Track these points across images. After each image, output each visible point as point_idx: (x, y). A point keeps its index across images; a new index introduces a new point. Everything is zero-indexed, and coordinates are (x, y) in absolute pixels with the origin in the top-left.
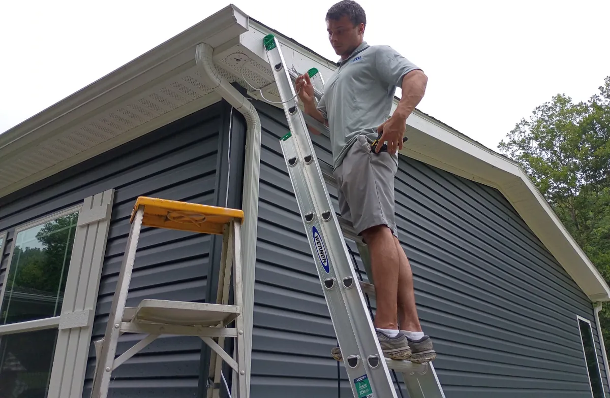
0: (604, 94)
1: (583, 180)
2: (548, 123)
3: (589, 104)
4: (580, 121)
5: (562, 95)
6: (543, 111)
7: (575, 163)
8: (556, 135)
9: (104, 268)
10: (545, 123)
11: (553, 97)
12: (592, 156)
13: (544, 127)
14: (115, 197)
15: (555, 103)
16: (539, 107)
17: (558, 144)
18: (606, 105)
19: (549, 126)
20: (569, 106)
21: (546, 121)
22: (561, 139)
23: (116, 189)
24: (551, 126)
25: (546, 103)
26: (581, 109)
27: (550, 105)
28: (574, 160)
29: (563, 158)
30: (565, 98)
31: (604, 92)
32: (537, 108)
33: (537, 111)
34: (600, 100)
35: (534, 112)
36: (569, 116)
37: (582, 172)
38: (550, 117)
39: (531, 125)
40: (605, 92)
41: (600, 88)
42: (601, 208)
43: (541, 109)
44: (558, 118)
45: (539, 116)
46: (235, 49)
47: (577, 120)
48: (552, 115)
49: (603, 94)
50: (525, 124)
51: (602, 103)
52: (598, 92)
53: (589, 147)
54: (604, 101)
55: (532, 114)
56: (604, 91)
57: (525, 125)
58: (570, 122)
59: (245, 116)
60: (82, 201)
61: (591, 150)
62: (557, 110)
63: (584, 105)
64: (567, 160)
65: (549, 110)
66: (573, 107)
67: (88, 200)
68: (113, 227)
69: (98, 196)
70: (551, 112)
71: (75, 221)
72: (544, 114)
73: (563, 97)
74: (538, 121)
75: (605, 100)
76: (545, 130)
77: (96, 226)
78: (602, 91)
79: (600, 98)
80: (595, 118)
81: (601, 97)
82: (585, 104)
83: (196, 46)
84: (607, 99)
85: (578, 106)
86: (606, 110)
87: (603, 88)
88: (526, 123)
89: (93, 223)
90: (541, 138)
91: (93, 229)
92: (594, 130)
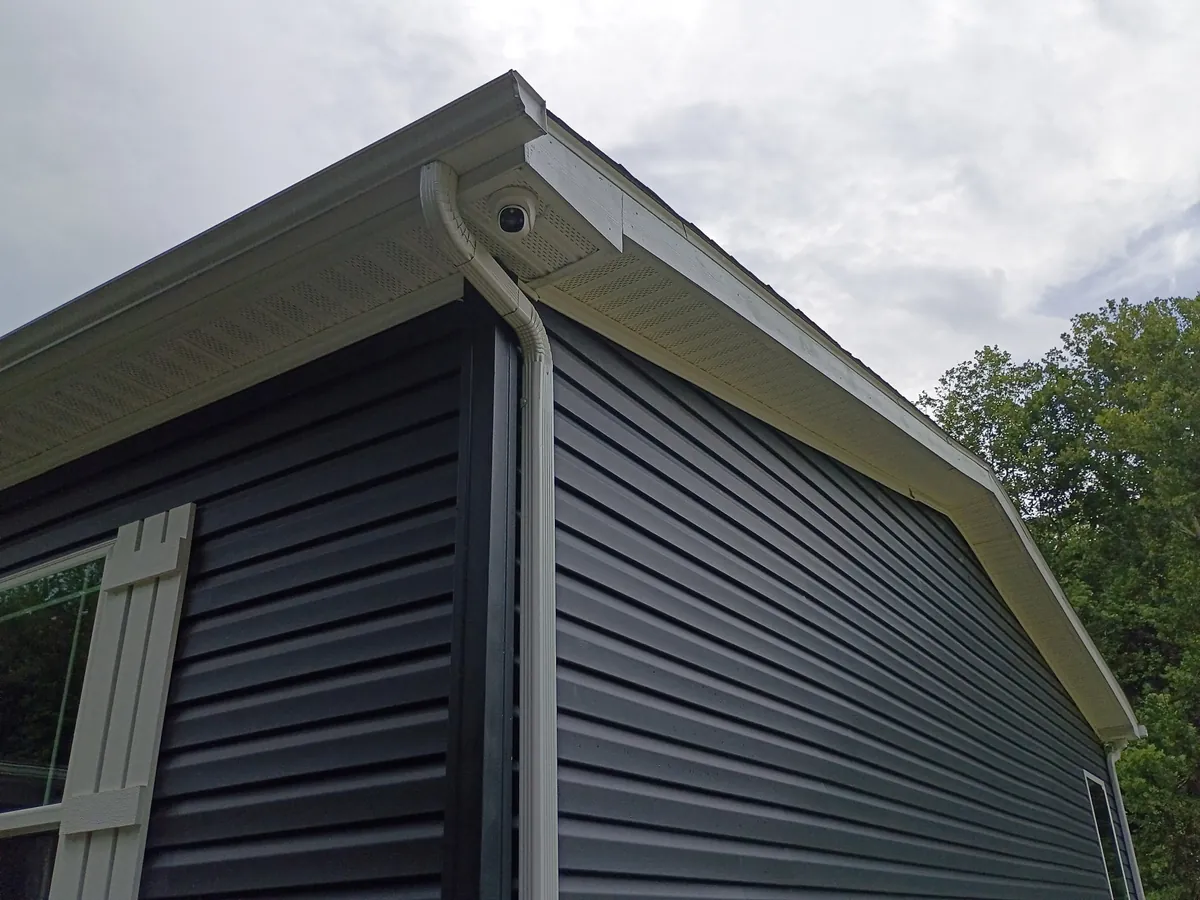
0: (1071, 348)
1: (1035, 510)
2: (970, 402)
3: (1044, 365)
4: (1026, 397)
5: (992, 349)
6: (958, 377)
7: (1019, 478)
8: (983, 425)
9: (174, 686)
10: (963, 402)
11: (977, 352)
12: (1050, 465)
13: (962, 409)
14: (198, 521)
15: (982, 363)
16: (952, 371)
17: (987, 443)
18: (1073, 369)
19: (971, 407)
20: (1005, 370)
21: (966, 398)
22: (994, 430)
23: (198, 503)
24: (975, 408)
25: (965, 363)
26: (1028, 375)
27: (971, 368)
28: (1017, 472)
29: (996, 469)
30: (998, 355)
31: (1070, 345)
32: (947, 373)
33: (948, 378)
34: (1063, 359)
35: (944, 381)
36: (1006, 389)
37: (1033, 494)
38: (972, 389)
39: (939, 404)
40: (1073, 344)
41: (1063, 336)
42: (1070, 563)
43: (955, 375)
44: (986, 393)
45: (953, 388)
46: (512, 176)
47: (1021, 397)
48: (976, 385)
49: (1068, 348)
50: (927, 403)
51: (1068, 363)
52: (1060, 345)
53: (1043, 447)
54: (1070, 360)
55: (940, 384)
56: (1071, 342)
57: (928, 406)
58: (1009, 400)
59: (519, 334)
60: (113, 533)
61: (1048, 453)
62: (986, 377)
63: (1035, 368)
64: (1005, 472)
65: (970, 377)
66: (1013, 370)
67: (128, 531)
68: (195, 592)
69: (154, 522)
70: (974, 381)
71: (95, 580)
72: (962, 385)
73: (995, 352)
74: (949, 398)
75: (1072, 358)
76: (963, 414)
77: (150, 590)
78: (1068, 341)
79: (1063, 355)
80: (1055, 393)
81: (1066, 354)
82: (1037, 365)
83: (420, 167)
84: (1077, 357)
85: (1023, 369)
86: (1074, 377)
87: (1069, 336)
88: (929, 401)
89: (143, 583)
90: (956, 429)
91: (142, 597)
92: (1053, 414)
